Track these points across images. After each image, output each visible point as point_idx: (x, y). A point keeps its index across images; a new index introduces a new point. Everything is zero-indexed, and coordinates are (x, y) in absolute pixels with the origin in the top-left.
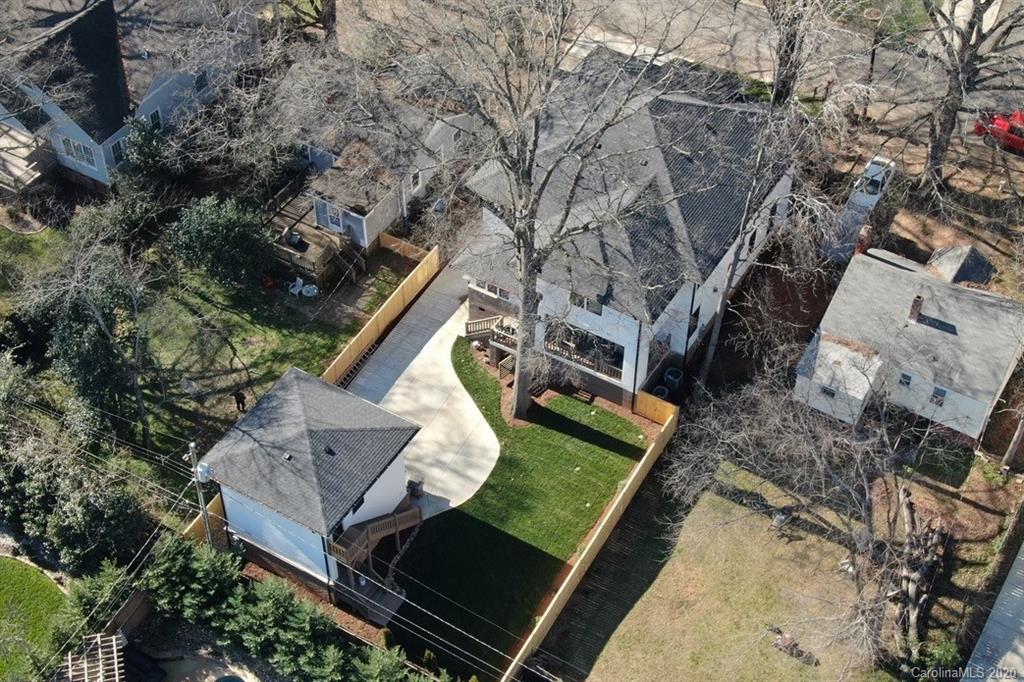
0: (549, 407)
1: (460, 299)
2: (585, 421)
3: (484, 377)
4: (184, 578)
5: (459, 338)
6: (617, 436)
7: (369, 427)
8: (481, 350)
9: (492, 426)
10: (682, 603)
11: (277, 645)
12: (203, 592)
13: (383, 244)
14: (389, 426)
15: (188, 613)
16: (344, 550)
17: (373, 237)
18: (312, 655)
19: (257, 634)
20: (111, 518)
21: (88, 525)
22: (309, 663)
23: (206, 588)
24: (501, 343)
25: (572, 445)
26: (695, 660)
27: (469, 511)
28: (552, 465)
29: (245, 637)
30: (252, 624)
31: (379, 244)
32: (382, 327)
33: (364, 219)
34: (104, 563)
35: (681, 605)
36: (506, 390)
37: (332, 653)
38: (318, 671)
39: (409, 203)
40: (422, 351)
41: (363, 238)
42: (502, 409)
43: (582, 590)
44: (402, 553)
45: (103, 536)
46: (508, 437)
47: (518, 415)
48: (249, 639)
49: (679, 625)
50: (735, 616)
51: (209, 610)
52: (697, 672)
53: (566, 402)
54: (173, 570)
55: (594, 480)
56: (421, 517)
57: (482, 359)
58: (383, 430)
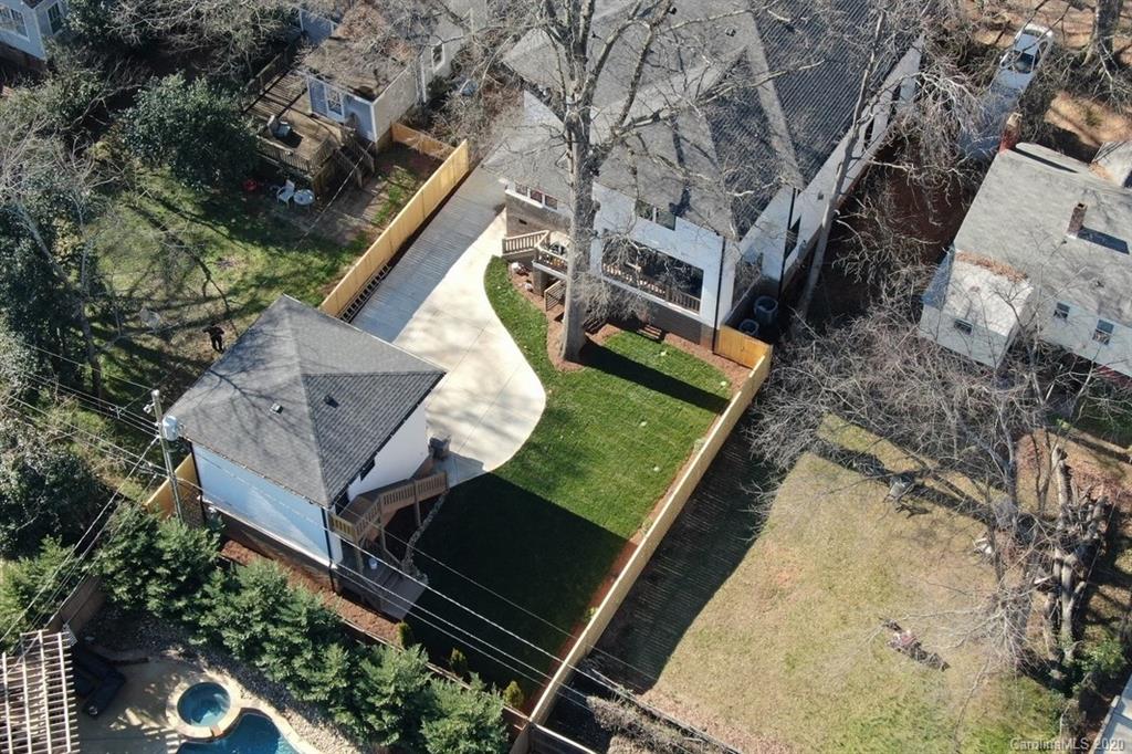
0: (608, 346)
1: (495, 209)
2: (653, 364)
3: (526, 308)
4: (148, 560)
5: (495, 259)
6: (693, 383)
7: (380, 371)
8: (522, 274)
9: (536, 370)
10: (774, 592)
11: (265, 644)
12: (172, 578)
13: (396, 138)
14: (405, 370)
15: (152, 604)
16: (349, 524)
17: (384, 129)
18: (309, 656)
19: (240, 629)
20: (54, 484)
21: (25, 494)
22: (307, 666)
23: (175, 573)
24: (548, 265)
25: (637, 394)
26: (791, 663)
27: (508, 477)
28: (611, 418)
29: (225, 634)
30: (234, 617)
31: (391, 138)
32: (397, 244)
33: (372, 105)
34: (45, 541)
35: (773, 593)
36: (553, 324)
37: (335, 654)
38: (317, 676)
39: (430, 85)
41: (371, 130)
42: (549, 349)
43: (649, 574)
44: (422, 528)
45: (44, 507)
46: (557, 384)
47: (569, 357)
48: (231, 638)
49: (770, 618)
50: (842, 608)
51: (179, 600)
52: (793, 678)
53: (630, 339)
54: (134, 551)
55: (664, 438)
56: (446, 483)
57: (523, 285)
58: (398, 375)
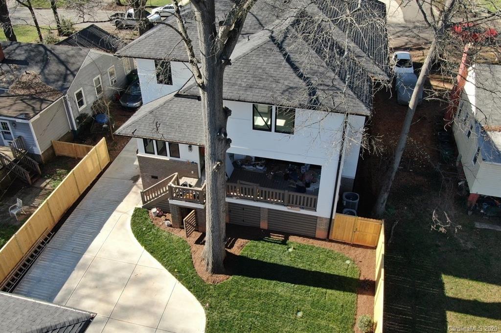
0: (245, 254)
1: (132, 180)
2: (286, 262)
3: (171, 241)
5: (137, 210)
8: (160, 216)
9: (189, 289)
17: (47, 145)
24: (181, 200)
25: (283, 289)
28: (269, 316)
33: (30, 122)
36: (195, 247)
39: (78, 118)
40: (102, 231)
41: (35, 146)
42: (197, 268)
46: (212, 296)
47: (216, 270)
53: (260, 244)
55: (323, 323)
57: (165, 223)
